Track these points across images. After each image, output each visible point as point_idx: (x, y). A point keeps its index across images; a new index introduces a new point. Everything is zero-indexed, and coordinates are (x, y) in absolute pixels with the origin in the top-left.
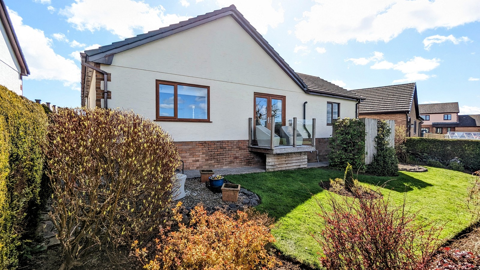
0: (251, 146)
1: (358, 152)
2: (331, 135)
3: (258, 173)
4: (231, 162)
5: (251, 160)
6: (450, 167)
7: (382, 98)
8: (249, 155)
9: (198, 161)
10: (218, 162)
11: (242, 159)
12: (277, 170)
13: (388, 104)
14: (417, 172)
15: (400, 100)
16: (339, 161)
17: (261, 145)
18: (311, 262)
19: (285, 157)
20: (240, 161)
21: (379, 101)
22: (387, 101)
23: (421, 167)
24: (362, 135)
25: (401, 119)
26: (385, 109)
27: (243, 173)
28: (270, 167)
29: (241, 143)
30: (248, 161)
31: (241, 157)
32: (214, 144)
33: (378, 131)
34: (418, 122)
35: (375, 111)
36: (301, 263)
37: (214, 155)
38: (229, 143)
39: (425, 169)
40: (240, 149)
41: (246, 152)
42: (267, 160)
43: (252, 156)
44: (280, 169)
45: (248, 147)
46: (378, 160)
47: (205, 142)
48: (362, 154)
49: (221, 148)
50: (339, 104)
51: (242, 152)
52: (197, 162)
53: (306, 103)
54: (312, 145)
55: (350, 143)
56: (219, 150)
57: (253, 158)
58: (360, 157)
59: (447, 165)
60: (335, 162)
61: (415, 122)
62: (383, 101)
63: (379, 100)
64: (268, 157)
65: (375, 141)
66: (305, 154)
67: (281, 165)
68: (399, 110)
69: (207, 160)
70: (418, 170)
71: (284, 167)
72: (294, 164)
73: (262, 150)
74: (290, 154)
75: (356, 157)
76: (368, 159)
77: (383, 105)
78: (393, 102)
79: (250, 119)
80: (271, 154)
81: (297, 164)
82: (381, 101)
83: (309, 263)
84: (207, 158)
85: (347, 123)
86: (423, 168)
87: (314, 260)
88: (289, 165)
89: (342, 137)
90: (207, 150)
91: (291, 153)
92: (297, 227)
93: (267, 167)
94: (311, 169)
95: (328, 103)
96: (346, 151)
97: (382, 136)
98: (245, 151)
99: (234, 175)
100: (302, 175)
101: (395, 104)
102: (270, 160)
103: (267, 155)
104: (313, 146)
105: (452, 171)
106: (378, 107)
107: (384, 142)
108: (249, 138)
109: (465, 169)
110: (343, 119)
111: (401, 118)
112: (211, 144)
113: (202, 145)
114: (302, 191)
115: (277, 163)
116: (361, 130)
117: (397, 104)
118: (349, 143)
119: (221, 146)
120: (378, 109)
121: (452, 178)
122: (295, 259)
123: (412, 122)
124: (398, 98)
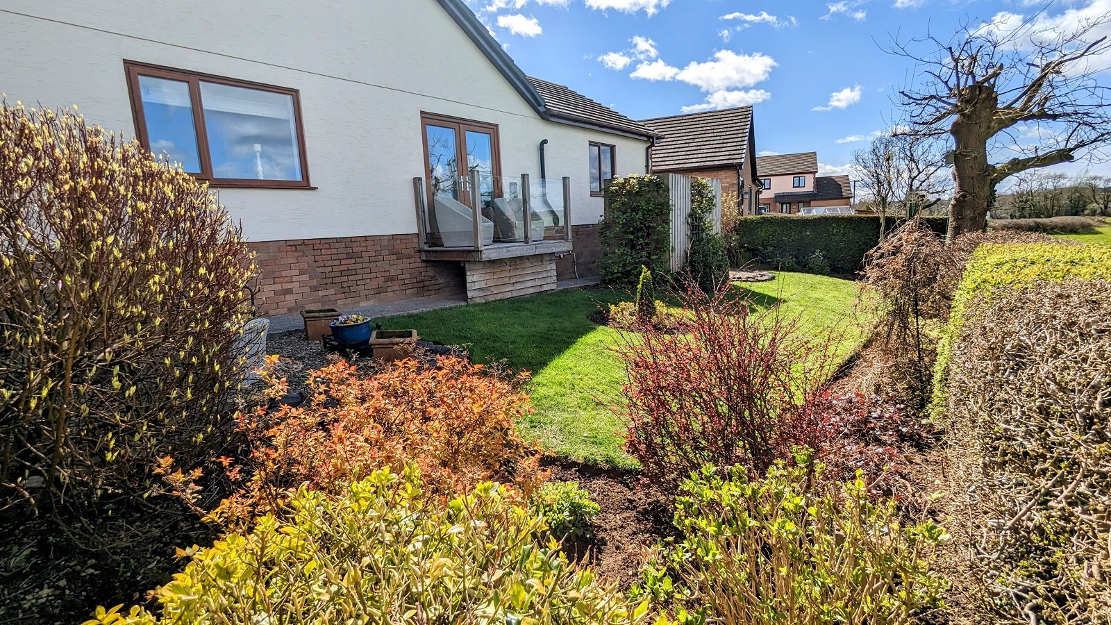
0: (426, 248)
1: (656, 248)
2: (601, 216)
3: (451, 308)
4: (379, 290)
5: (427, 283)
6: (810, 268)
7: (692, 137)
8: (422, 270)
9: (289, 291)
10: (346, 292)
11: (406, 282)
12: (493, 299)
13: (705, 151)
14: (759, 281)
15: (726, 141)
16: (620, 269)
17: (449, 243)
18: (599, 459)
19: (508, 268)
20: (403, 287)
21: (687, 145)
22: (702, 143)
23: (764, 273)
24: (663, 210)
25: (728, 180)
26: (699, 160)
27: (415, 312)
28: (476, 294)
29: (399, 242)
30: (421, 285)
31: (404, 277)
32: (327, 246)
33: (693, 201)
34: (754, 189)
35: (681, 166)
36: (579, 464)
37: (333, 275)
38: (369, 243)
39: (771, 275)
40: (400, 256)
41: (416, 264)
42: (469, 278)
43: (431, 273)
44: (499, 297)
45: (419, 251)
46: (695, 262)
47: (304, 242)
48: (665, 251)
49: (349, 256)
50: (612, 148)
51: (404, 264)
52: (287, 296)
53: (545, 142)
54: (563, 238)
55: (641, 229)
56: (343, 262)
57: (433, 278)
58: (660, 258)
59: (805, 266)
60: (612, 273)
61: (751, 190)
62: (694, 144)
63: (687, 141)
64: (470, 270)
65: (688, 223)
66: (550, 260)
67: (501, 287)
68: (725, 162)
69: (315, 289)
70: (759, 278)
71: (509, 291)
72: (528, 284)
73: (454, 253)
74: (518, 262)
75: (654, 257)
76: (675, 261)
77: (696, 152)
78: (714, 146)
79: (417, 181)
80: (474, 262)
81: (534, 284)
82: (691, 145)
83: (595, 461)
84: (314, 283)
85: (634, 185)
86: (768, 274)
87: (604, 453)
88: (518, 286)
89: (625, 216)
90: (311, 263)
91: (521, 258)
92: (559, 400)
93: (470, 294)
94: (565, 291)
95: (590, 145)
96: (633, 247)
97: (699, 211)
98: (412, 260)
99: (392, 318)
100: (549, 304)
101: (717, 150)
102: (476, 278)
103: (467, 266)
104: (567, 240)
105: (813, 275)
106: (687, 157)
107: (705, 225)
108: (419, 229)
109: (832, 270)
110: (625, 179)
111: (729, 178)
112: (320, 247)
113: (296, 251)
114: (556, 332)
115: (490, 283)
116: (662, 201)
117: (721, 150)
118: (638, 231)
119: (349, 250)
120: (687, 161)
121: (813, 287)
122: (567, 457)
123: (746, 189)
124: (722, 138)
